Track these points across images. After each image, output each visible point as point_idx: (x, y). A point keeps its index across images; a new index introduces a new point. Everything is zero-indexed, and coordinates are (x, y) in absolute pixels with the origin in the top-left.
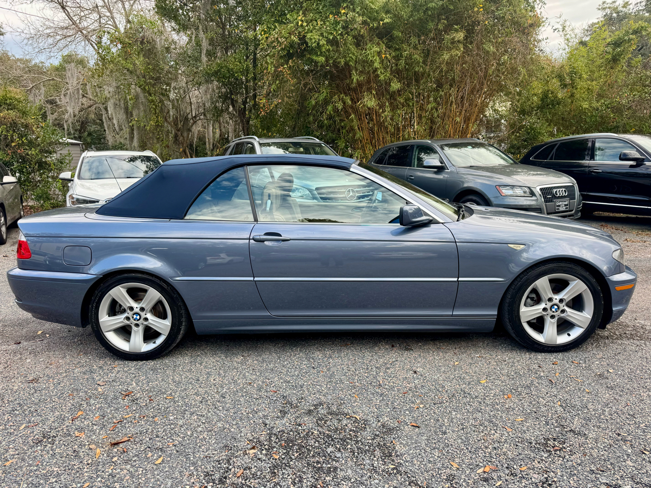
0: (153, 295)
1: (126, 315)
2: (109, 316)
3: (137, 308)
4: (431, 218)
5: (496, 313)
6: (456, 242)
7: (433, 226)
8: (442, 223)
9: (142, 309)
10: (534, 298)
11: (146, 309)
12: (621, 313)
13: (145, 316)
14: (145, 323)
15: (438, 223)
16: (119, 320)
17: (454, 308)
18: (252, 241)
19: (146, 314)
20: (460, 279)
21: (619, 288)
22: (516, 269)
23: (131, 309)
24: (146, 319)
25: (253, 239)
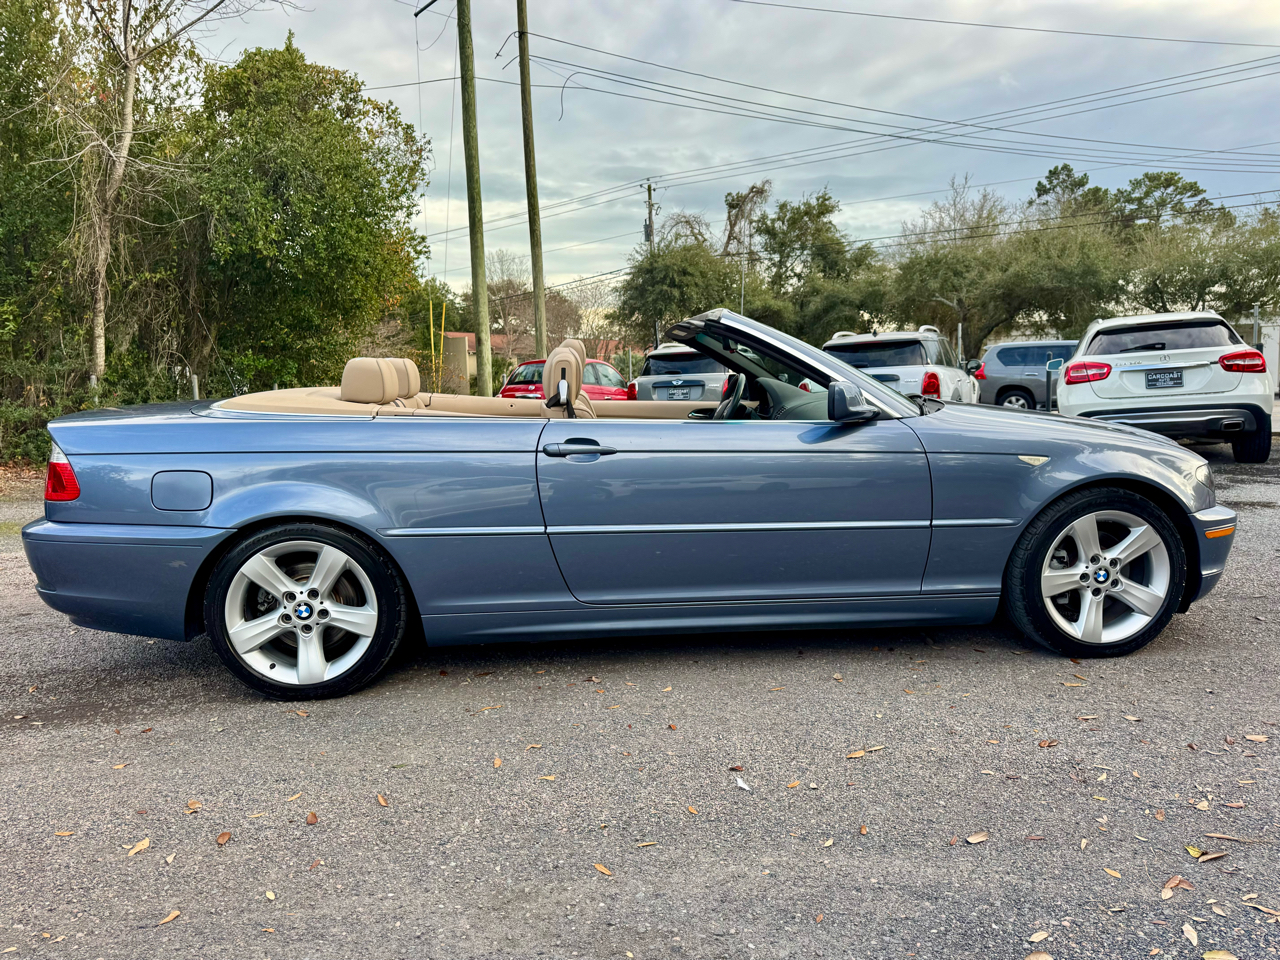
0: (333, 559)
1: (281, 611)
2: (246, 620)
3: (302, 593)
4: (876, 409)
5: (999, 586)
6: (925, 453)
7: (880, 424)
8: (898, 419)
9: (313, 593)
10: (1064, 557)
11: (321, 591)
12: (1215, 578)
13: (321, 607)
14: (324, 621)
15: (889, 418)
16: (268, 626)
17: (923, 576)
18: (541, 456)
19: (322, 603)
20: (935, 522)
21: (1211, 533)
22: (1032, 504)
23: (291, 596)
24: (324, 613)
25: (545, 451)
